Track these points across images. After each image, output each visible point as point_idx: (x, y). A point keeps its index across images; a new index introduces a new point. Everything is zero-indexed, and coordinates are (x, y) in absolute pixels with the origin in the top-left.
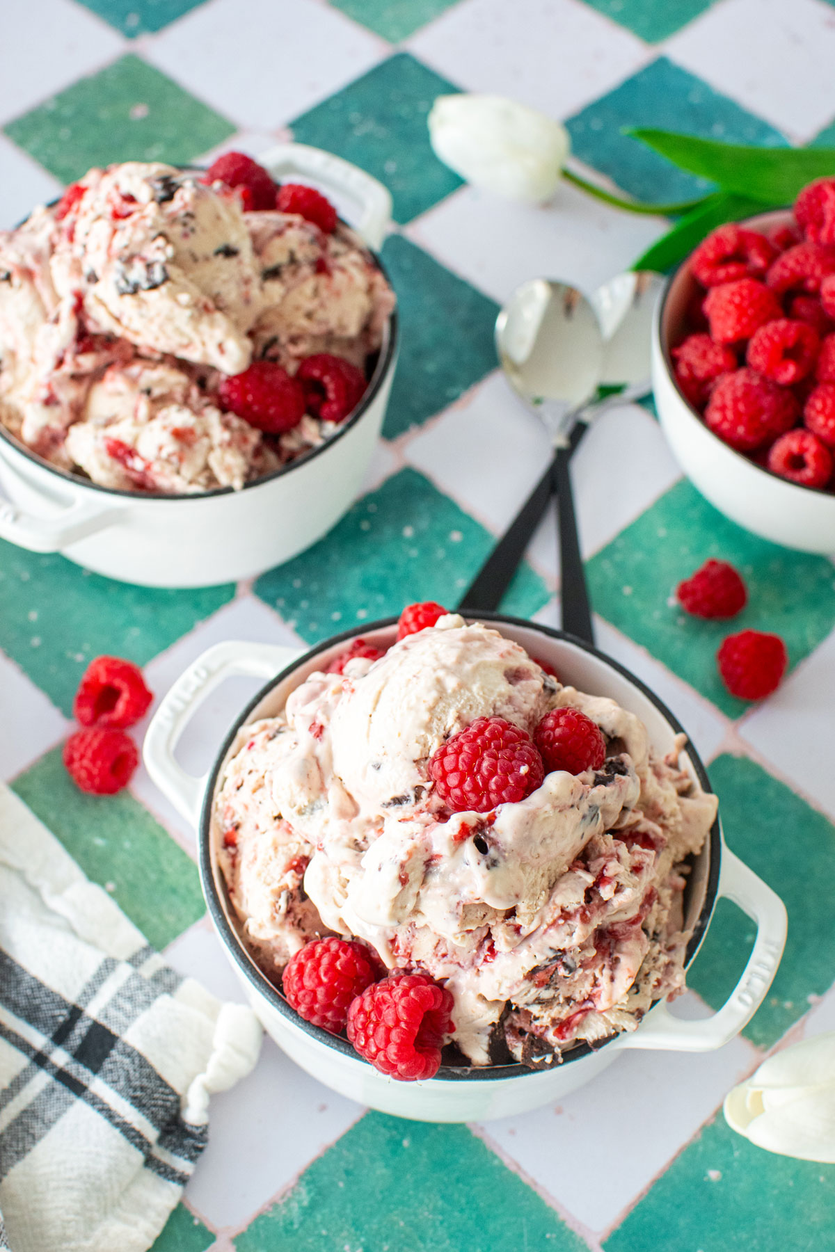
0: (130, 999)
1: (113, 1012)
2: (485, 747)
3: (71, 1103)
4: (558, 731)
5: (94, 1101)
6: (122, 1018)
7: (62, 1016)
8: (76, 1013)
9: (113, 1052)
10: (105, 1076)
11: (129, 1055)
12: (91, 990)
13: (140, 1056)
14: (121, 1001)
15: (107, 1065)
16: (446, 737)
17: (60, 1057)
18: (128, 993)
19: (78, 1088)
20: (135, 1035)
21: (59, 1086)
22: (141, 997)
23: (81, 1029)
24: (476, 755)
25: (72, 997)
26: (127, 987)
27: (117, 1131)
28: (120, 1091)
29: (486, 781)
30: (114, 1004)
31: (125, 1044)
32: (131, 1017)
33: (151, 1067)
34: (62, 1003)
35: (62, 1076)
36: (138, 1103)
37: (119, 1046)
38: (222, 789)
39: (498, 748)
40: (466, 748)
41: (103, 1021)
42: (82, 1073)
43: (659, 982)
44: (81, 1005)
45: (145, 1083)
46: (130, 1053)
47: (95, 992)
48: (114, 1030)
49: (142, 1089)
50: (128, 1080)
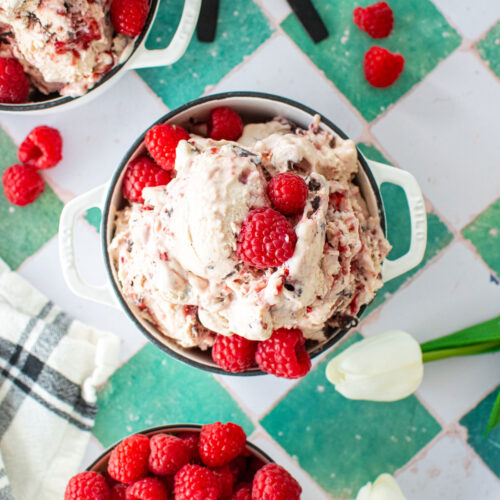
0: (47, 341)
1: (38, 348)
2: (261, 236)
3: (23, 398)
4: (284, 196)
5: (36, 397)
6: (45, 352)
7: (13, 351)
8: (19, 349)
9: (43, 371)
10: (40, 384)
11: (52, 373)
12: (25, 336)
13: (58, 373)
14: (42, 342)
15: (40, 377)
16: (236, 236)
17: (15, 372)
18: (45, 337)
19: (26, 389)
20: (53, 361)
21: (16, 388)
22: (52, 340)
23: (23, 357)
24: (259, 243)
25: (16, 340)
26: (43, 334)
27: (52, 413)
28: (51, 393)
29: (273, 255)
30: (38, 343)
31: (49, 367)
32: (49, 351)
33: (64, 377)
34: (11, 345)
35: (17, 382)
36: (61, 397)
37: (45, 367)
38: (122, 286)
39: (267, 234)
40: (252, 243)
41: (34, 354)
42: (27, 380)
43: (380, 255)
44: (21, 344)
45: (63, 387)
46: (52, 372)
47: (27, 337)
48: (42, 359)
49: (62, 390)
50: (54, 386)
